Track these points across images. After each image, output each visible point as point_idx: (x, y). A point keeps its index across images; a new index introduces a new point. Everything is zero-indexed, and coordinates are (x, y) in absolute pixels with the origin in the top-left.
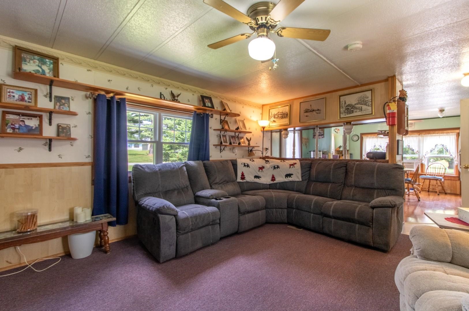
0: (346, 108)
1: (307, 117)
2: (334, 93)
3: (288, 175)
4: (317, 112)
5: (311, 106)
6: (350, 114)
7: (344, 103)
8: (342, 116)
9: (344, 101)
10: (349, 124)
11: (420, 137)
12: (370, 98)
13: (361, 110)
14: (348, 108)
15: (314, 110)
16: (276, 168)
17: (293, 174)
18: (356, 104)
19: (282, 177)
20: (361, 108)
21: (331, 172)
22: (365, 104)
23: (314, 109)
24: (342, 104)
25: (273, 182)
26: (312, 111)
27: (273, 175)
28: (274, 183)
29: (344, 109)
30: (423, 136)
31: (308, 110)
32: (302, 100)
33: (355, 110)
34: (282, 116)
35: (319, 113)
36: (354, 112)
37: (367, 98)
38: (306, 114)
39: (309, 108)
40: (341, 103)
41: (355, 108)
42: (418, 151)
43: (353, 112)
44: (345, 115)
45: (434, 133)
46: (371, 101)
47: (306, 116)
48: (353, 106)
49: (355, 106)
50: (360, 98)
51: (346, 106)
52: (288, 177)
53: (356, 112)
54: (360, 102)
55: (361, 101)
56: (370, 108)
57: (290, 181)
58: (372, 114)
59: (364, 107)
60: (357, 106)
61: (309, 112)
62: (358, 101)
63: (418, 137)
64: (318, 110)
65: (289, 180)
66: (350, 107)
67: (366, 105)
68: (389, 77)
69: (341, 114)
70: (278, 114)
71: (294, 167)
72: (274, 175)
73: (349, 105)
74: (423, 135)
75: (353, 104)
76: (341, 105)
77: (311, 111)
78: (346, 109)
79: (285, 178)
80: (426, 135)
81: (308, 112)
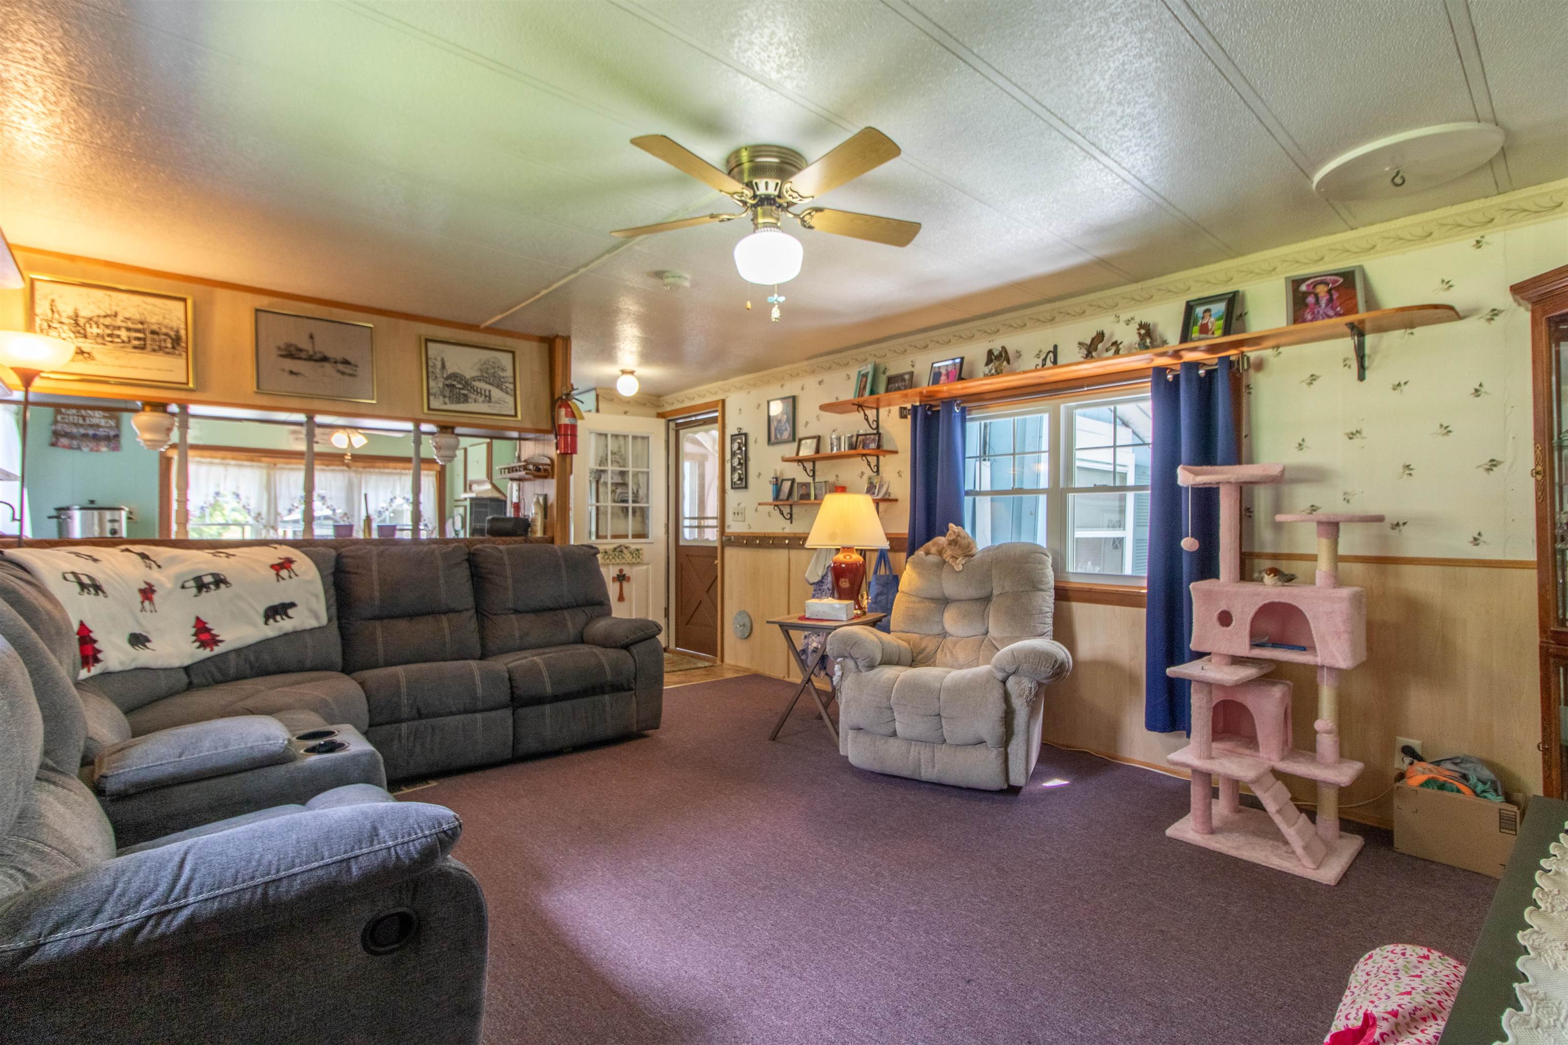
0: (448, 382)
1: (294, 377)
2: (402, 323)
3: (275, 612)
4: (341, 367)
5: (311, 337)
6: (458, 402)
7: (439, 365)
8: (435, 404)
9: (439, 359)
10: (450, 430)
11: (353, 474)
12: (509, 373)
13: (488, 398)
14: (454, 386)
15: (325, 359)
16: (212, 587)
17: (296, 602)
18: (474, 379)
19: (254, 625)
20: (487, 393)
21: (442, 581)
22: (499, 387)
23: (328, 354)
24: (433, 367)
25: (212, 650)
26: (316, 361)
27: (198, 619)
28: (217, 656)
29: (441, 385)
30: (361, 473)
31: (301, 350)
32: (263, 302)
33: (473, 396)
34: (139, 339)
35: (351, 375)
36: (470, 400)
37: (503, 370)
38: (290, 364)
39: (305, 344)
40: (430, 364)
41: (472, 387)
42: (345, 514)
43: (466, 399)
44: (445, 403)
45: (385, 467)
46: (511, 380)
47: (291, 373)
48: (467, 383)
49: (474, 383)
50: (485, 364)
51: (445, 375)
52: (278, 618)
53: (475, 401)
54: (485, 375)
55: (487, 373)
56: (510, 400)
57: (286, 634)
58: (516, 415)
59: (496, 393)
60: (477, 384)
61: (305, 359)
62: (481, 370)
63: (346, 474)
64: (346, 362)
65: (281, 628)
66: (459, 383)
67: (502, 390)
68: (557, 336)
69: (432, 398)
70: (108, 321)
71: (296, 575)
72: (203, 619)
73: (454, 376)
74: (361, 470)
75: (468, 377)
76: (430, 369)
77: (310, 359)
78: (447, 385)
79: (266, 623)
80: (368, 470)
81: (300, 358)
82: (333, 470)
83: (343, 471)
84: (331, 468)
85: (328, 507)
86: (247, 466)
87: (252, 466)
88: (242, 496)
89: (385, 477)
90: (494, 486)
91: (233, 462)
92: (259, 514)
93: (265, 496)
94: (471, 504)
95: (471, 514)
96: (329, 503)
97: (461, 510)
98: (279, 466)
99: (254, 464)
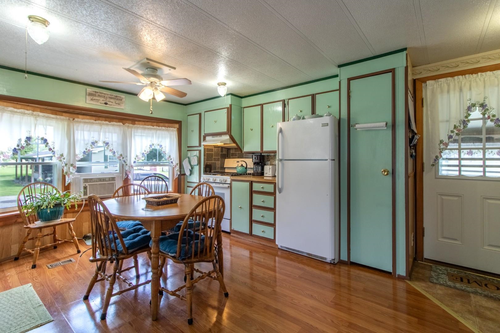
42: (121, 155)
82: (113, 125)
83: (120, 126)
84: (112, 123)
85: (110, 150)
86: (53, 118)
87: (56, 118)
88: (49, 141)
89: (146, 131)
90: (232, 138)
91: (41, 114)
92: (62, 155)
93: (67, 142)
94: (205, 149)
95: (204, 156)
96: (111, 148)
97: (197, 153)
98: (76, 119)
99: (58, 117)
